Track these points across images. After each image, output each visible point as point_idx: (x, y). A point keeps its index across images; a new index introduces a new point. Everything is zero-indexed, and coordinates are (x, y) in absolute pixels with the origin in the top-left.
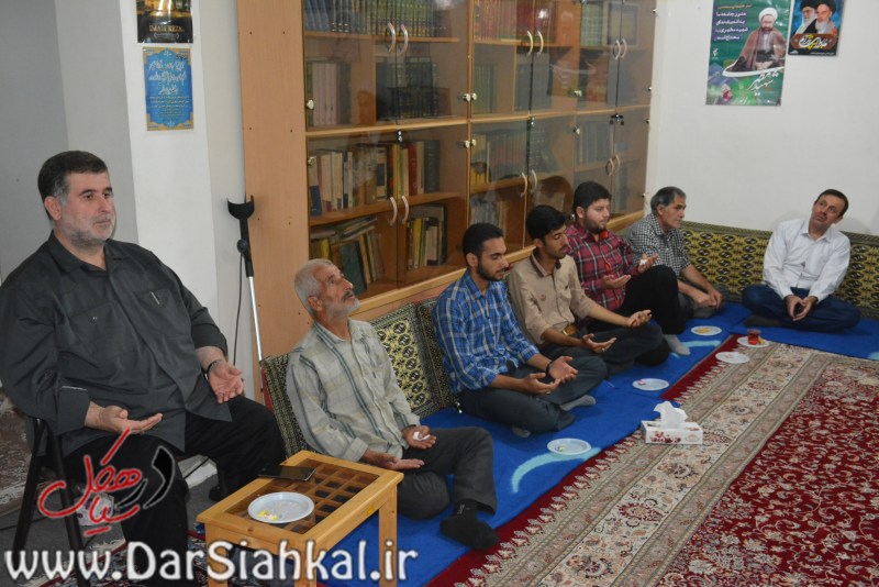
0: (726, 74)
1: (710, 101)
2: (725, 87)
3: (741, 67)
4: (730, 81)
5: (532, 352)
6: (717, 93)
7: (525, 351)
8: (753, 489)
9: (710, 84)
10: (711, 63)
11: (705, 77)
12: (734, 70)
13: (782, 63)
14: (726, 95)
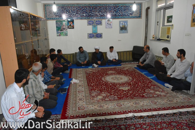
0: (59, 32)
1: (57, 36)
2: (59, 34)
3: (61, 30)
4: (60, 33)
5: (51, 76)
6: (58, 34)
7: (50, 76)
8: (91, 85)
9: (57, 33)
10: (57, 30)
11: (56, 32)
12: (60, 31)
13: (67, 30)
14: (60, 35)
